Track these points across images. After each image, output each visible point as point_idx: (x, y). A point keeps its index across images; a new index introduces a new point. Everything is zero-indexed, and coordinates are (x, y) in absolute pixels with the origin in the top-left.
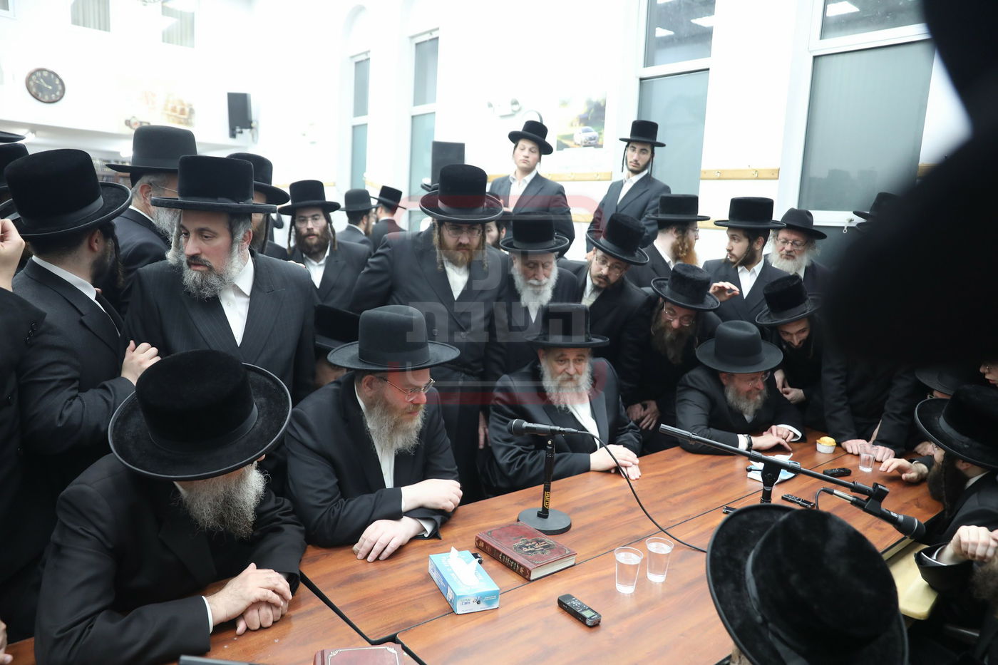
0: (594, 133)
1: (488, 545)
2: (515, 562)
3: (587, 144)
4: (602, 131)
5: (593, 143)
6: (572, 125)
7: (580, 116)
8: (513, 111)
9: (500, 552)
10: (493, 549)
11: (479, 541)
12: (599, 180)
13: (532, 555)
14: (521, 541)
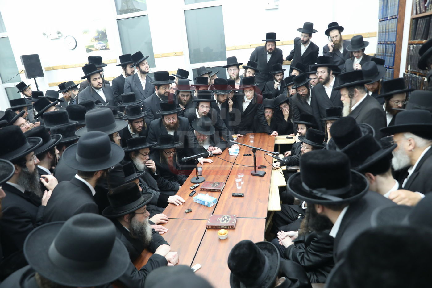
0: (104, 44)
1: (205, 189)
2: (215, 189)
3: (101, 49)
5: (105, 48)
6: (92, 41)
7: (94, 37)
8: (59, 36)
9: (209, 189)
10: (207, 189)
11: (201, 189)
12: (111, 63)
13: (218, 187)
14: (212, 185)
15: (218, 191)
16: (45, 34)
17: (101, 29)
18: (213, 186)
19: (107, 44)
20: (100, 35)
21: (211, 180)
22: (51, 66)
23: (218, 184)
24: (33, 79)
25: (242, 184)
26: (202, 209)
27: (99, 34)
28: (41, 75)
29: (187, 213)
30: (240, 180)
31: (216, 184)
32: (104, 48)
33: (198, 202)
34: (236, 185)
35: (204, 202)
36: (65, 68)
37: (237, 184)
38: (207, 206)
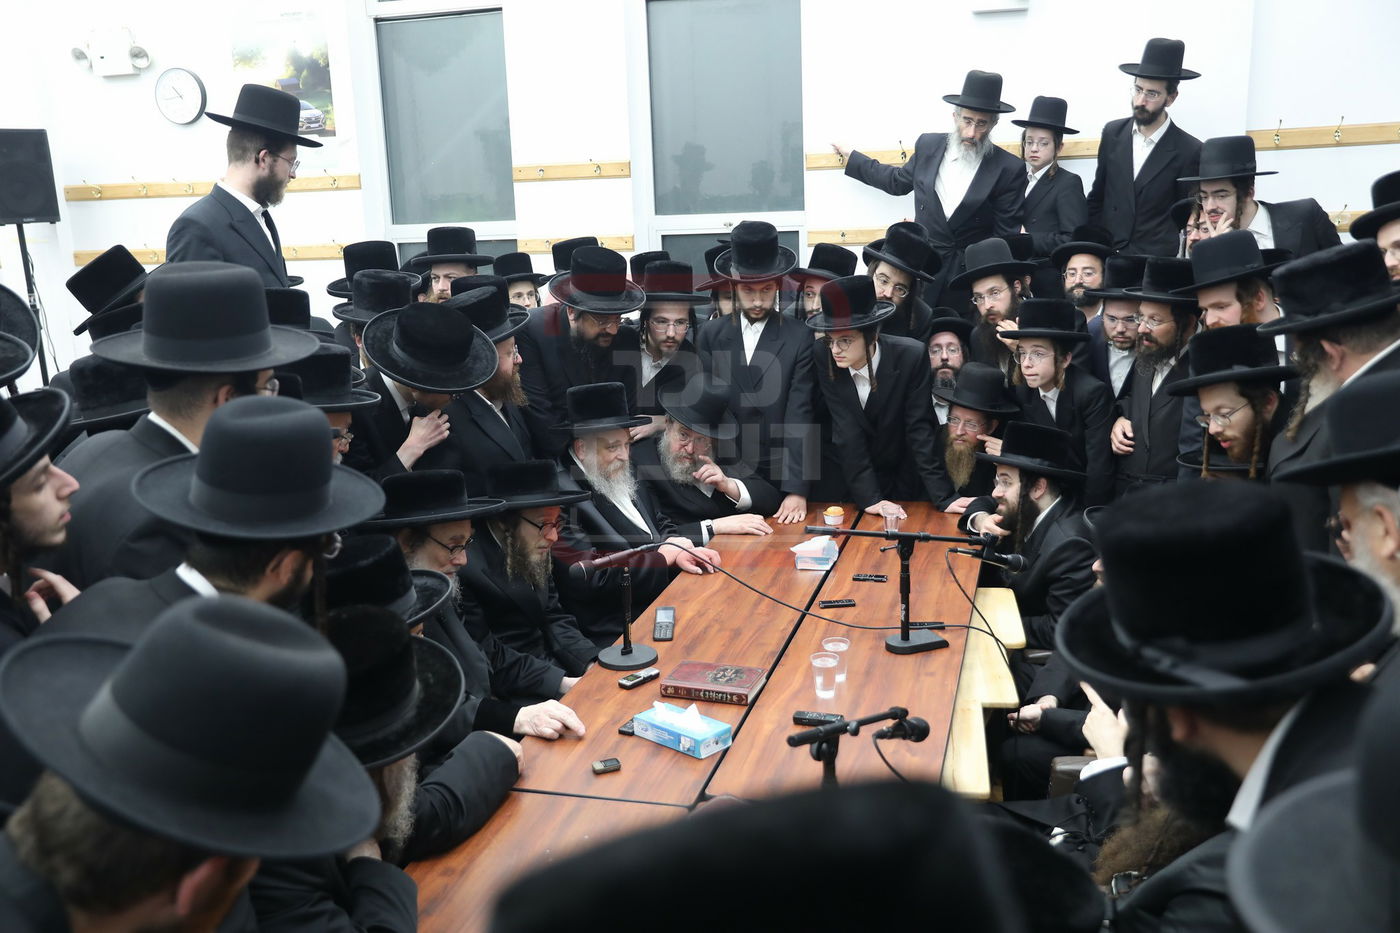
1: (681, 688)
2: (723, 693)
4: (330, 108)
5: (315, 128)
8: (134, 66)
9: (700, 690)
10: (689, 690)
11: (666, 688)
12: (337, 189)
13: (735, 683)
14: (710, 675)
15: (735, 698)
16: (80, 56)
17: (307, 52)
18: (716, 679)
19: (327, 112)
20: (305, 73)
21: (709, 659)
22: (94, 181)
23: (737, 672)
24: (14, 227)
25: (840, 684)
26: (663, 762)
27: (299, 70)
28: (48, 212)
29: (597, 773)
30: (831, 663)
31: (729, 674)
32: (312, 126)
33: (650, 735)
34: (812, 685)
35: (678, 737)
36: (147, 196)
37: (819, 680)
38: (689, 755)
